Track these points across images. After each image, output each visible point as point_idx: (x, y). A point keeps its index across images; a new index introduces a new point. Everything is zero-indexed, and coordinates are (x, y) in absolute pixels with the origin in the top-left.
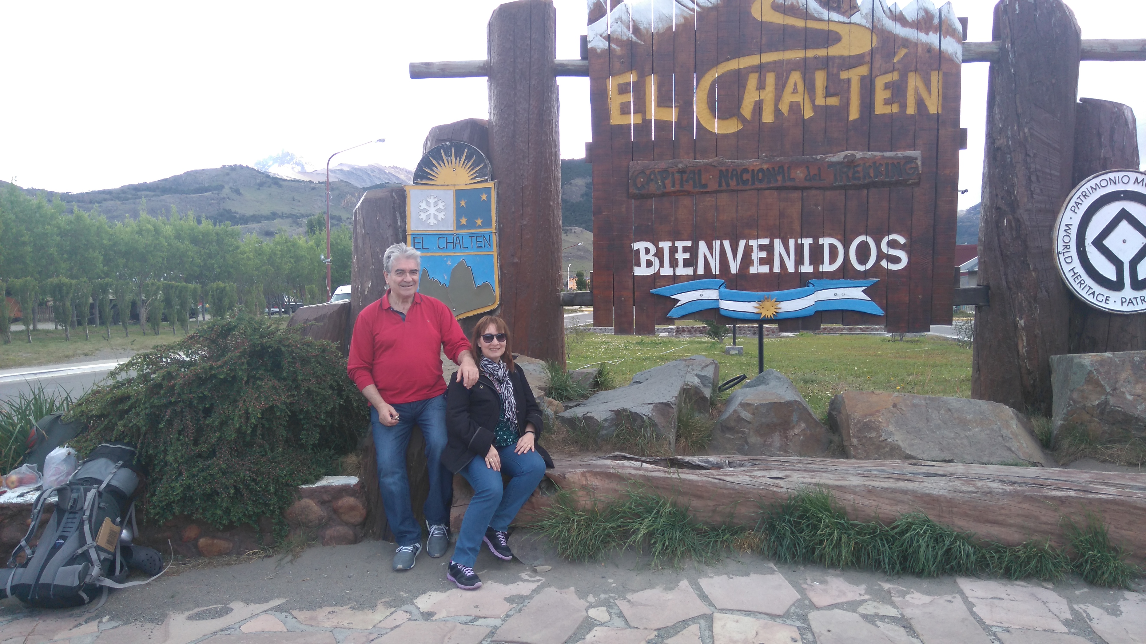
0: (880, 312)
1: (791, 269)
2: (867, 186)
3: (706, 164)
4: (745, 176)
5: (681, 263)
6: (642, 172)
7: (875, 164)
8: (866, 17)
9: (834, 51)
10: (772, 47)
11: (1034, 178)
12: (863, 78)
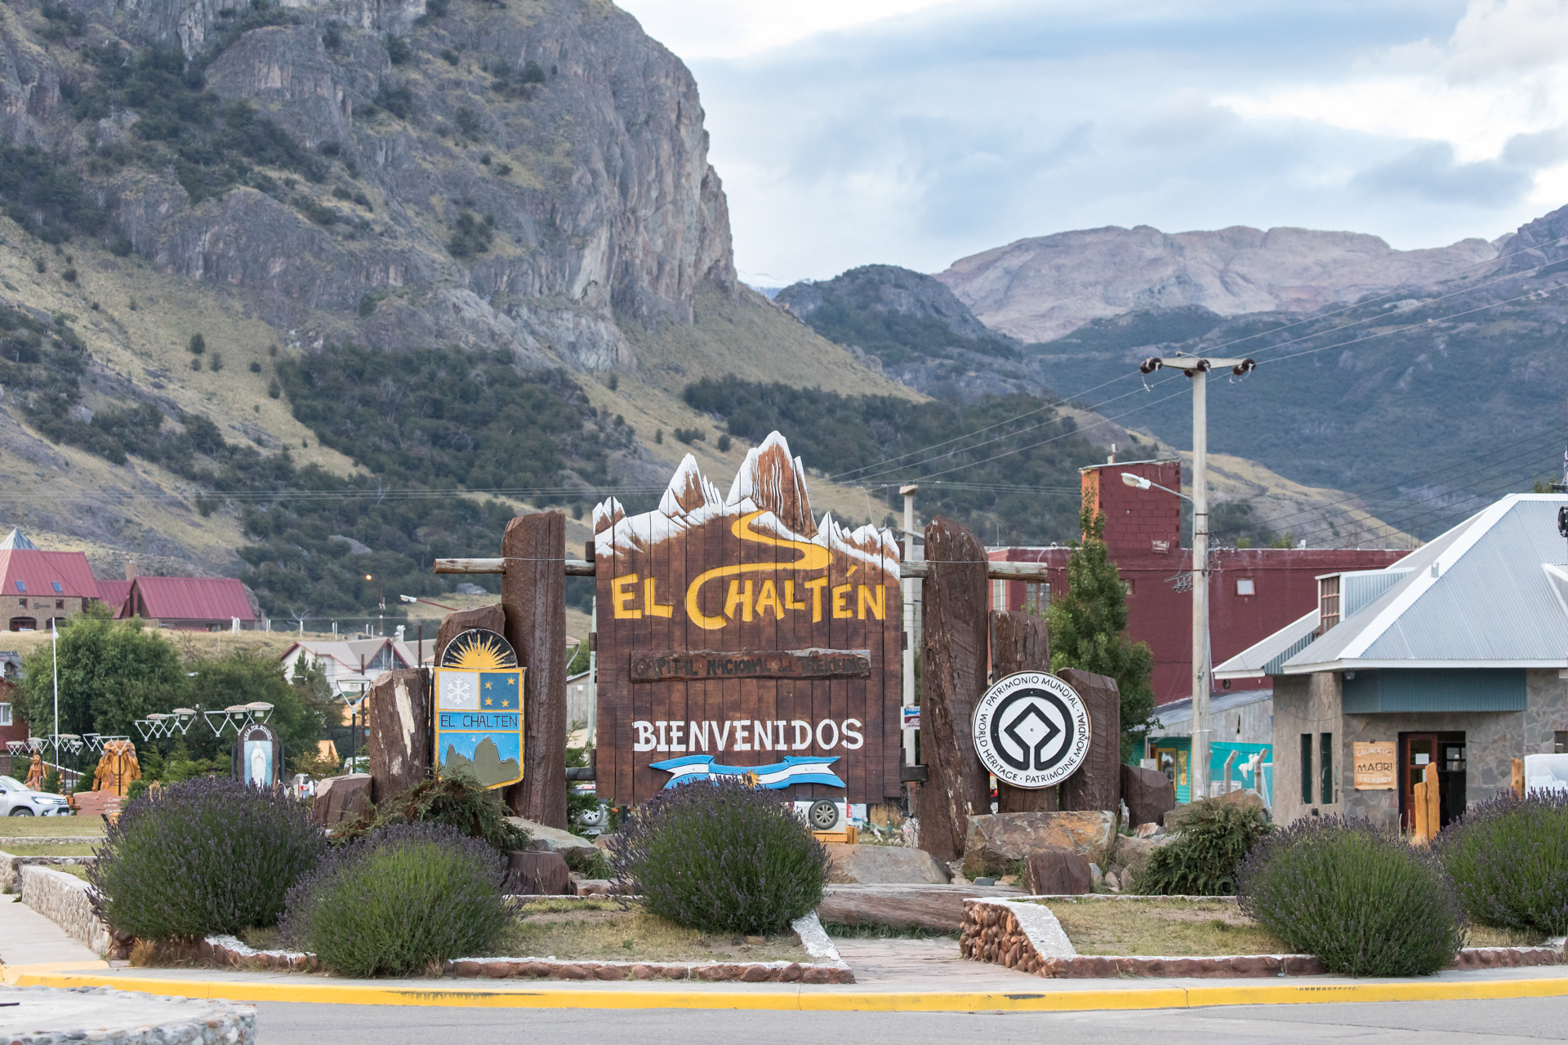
0: (843, 785)
1: (769, 747)
2: (828, 678)
3: (696, 655)
4: (730, 666)
5: (675, 741)
6: (643, 660)
7: (834, 659)
8: (823, 539)
9: (799, 565)
10: (749, 559)
11: (955, 675)
12: (823, 588)
